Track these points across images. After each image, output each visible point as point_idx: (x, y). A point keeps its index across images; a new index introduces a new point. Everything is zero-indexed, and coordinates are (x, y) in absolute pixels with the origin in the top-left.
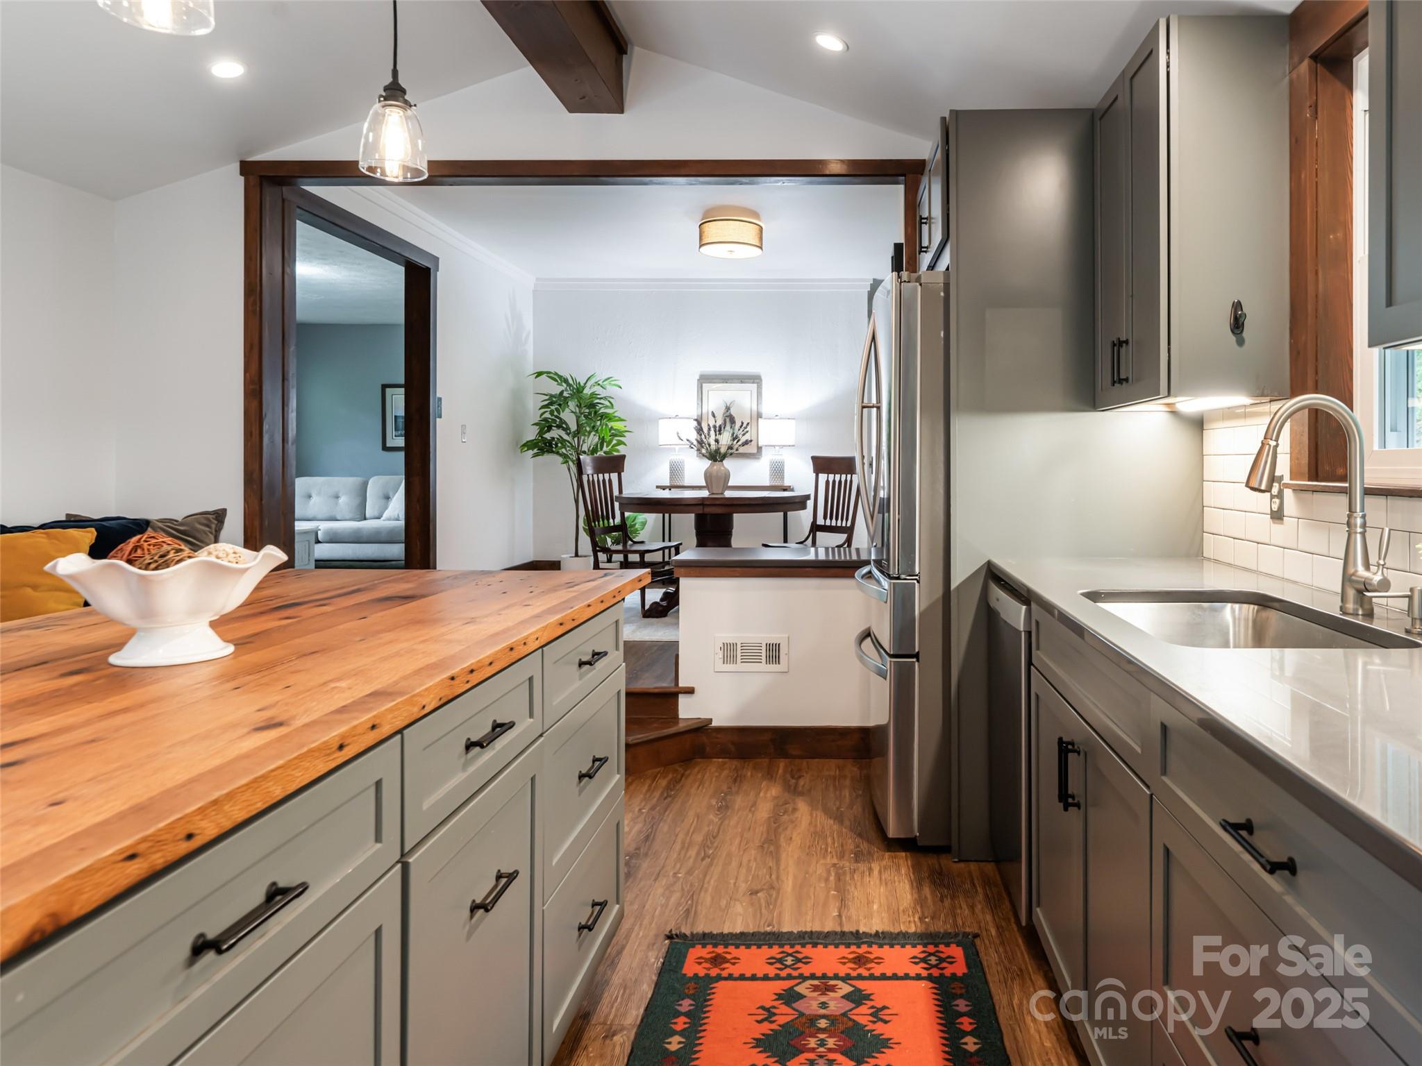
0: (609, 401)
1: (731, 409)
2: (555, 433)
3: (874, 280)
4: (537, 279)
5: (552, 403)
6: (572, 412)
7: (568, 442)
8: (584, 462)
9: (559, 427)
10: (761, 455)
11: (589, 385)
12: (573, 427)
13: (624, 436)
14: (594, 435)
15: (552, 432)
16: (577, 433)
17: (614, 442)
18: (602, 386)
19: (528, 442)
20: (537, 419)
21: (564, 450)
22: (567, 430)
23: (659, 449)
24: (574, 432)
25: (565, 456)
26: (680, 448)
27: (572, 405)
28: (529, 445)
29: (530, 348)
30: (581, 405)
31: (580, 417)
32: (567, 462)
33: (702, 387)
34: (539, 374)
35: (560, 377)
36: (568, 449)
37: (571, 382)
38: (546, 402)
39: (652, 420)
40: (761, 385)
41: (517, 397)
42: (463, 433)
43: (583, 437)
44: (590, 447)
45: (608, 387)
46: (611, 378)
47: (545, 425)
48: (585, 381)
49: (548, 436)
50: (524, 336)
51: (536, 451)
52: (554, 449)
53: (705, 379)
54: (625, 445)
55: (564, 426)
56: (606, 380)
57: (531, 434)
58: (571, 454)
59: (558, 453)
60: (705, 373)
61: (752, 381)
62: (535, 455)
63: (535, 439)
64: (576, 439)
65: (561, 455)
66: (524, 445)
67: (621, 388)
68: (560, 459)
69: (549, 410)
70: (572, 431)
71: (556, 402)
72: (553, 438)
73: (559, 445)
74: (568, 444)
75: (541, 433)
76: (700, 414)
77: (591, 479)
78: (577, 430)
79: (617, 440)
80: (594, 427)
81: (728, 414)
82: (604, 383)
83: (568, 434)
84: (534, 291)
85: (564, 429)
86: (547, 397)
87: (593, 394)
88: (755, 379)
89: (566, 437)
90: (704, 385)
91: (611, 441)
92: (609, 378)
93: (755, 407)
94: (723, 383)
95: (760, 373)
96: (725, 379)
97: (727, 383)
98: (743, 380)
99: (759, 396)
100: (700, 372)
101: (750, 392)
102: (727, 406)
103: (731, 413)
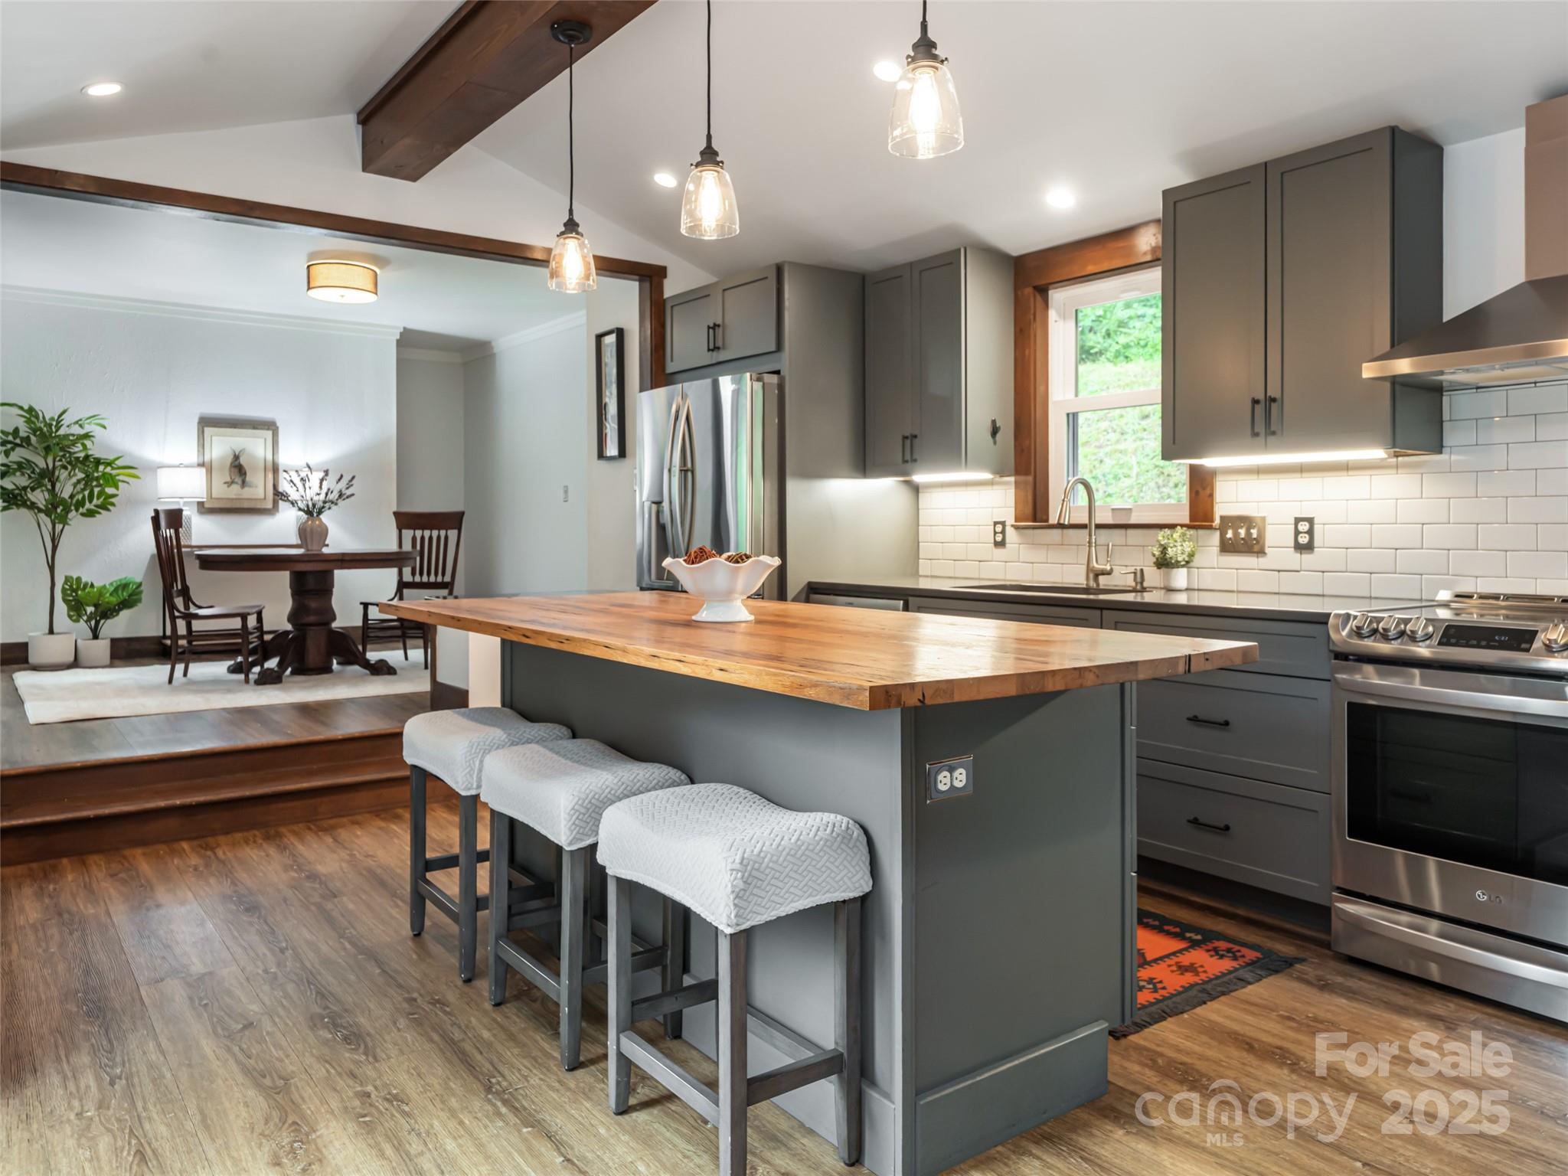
3: (405, 328)
10: (278, 511)
11: (66, 423)
18: (80, 426)
33: (203, 432)
39: (150, 470)
40: (278, 433)
45: (88, 426)
46: (97, 415)
53: (207, 422)
56: (87, 418)
60: (207, 416)
61: (266, 427)
67: (105, 428)
76: (202, 460)
77: (163, 536)
81: (237, 463)
82: (84, 421)
88: (270, 426)
90: (206, 429)
92: (90, 415)
93: (270, 457)
94: (230, 428)
95: (274, 419)
96: (233, 424)
97: (235, 428)
98: (255, 426)
99: (275, 445)
100: (201, 414)
101: (263, 439)
102: (235, 455)
103: (241, 463)
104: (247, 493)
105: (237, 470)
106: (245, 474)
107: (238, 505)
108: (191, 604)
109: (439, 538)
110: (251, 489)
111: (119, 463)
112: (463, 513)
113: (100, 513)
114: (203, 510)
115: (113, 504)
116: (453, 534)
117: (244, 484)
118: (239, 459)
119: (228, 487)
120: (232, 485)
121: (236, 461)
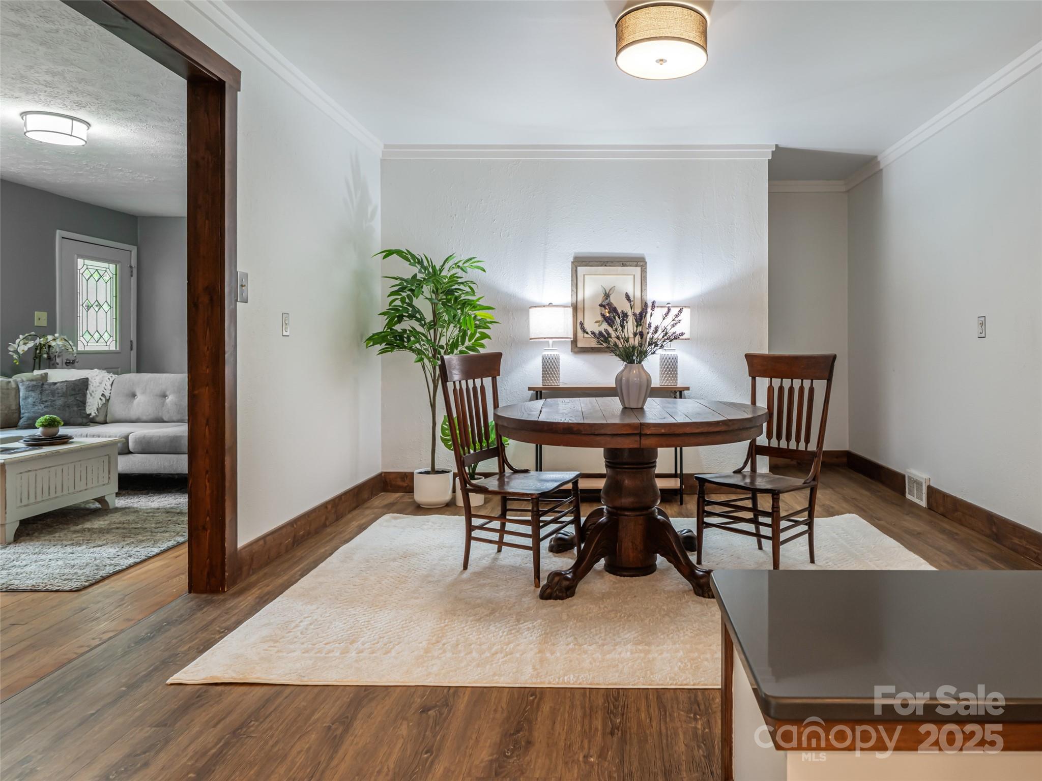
0: (470, 287)
1: (611, 297)
2: (407, 324)
3: (776, 146)
4: (386, 146)
5: (403, 289)
6: (427, 298)
7: (423, 334)
8: (449, 362)
9: (411, 317)
11: (447, 266)
12: (429, 317)
13: (489, 328)
14: (455, 327)
15: (403, 323)
16: (433, 325)
17: (478, 335)
18: (462, 269)
19: (374, 335)
20: (386, 307)
21: (418, 345)
22: (421, 320)
23: (529, 343)
24: (429, 323)
25: (419, 352)
26: (553, 341)
27: (427, 289)
28: (375, 339)
29: (377, 225)
30: (437, 290)
31: (437, 304)
32: (421, 360)
33: (576, 271)
34: (388, 253)
35: (413, 256)
36: (422, 343)
37: (425, 263)
38: (396, 288)
39: (521, 309)
41: (361, 280)
42: (285, 324)
43: (440, 329)
44: (449, 341)
45: (469, 270)
46: (474, 258)
47: (395, 315)
48: (442, 264)
49: (398, 328)
50: (370, 209)
51: (383, 346)
52: (406, 344)
53: (580, 261)
54: (490, 339)
55: (418, 315)
56: (468, 261)
57: (379, 325)
58: (427, 350)
59: (411, 349)
60: (580, 255)
61: (635, 263)
62: (383, 351)
63: (383, 332)
64: (432, 331)
65: (413, 351)
66: (370, 339)
67: (484, 271)
68: (414, 356)
69: (400, 297)
70: (428, 321)
71: (409, 287)
72: (405, 331)
73: (412, 339)
74: (424, 338)
75: (390, 324)
76: (575, 302)
77: (458, 387)
78: (434, 321)
79: (480, 333)
80: (454, 317)
82: (465, 265)
83: (423, 326)
84: (383, 161)
85: (417, 320)
86: (398, 282)
87: (452, 276)
88: (639, 262)
89: (419, 329)
90: (579, 268)
91: (473, 335)
92: (471, 259)
93: (638, 293)
94: (601, 266)
95: (643, 254)
96: (604, 262)
97: (606, 266)
98: (624, 263)
99: (643, 281)
100: (575, 253)
101: (633, 276)
102: (606, 293)
103: (611, 301)
108: (506, 466)
109: (802, 389)
112: (835, 357)
114: (576, 350)
116: (820, 385)
118: (610, 297)
119: (599, 326)
120: (601, 324)
121: (607, 299)
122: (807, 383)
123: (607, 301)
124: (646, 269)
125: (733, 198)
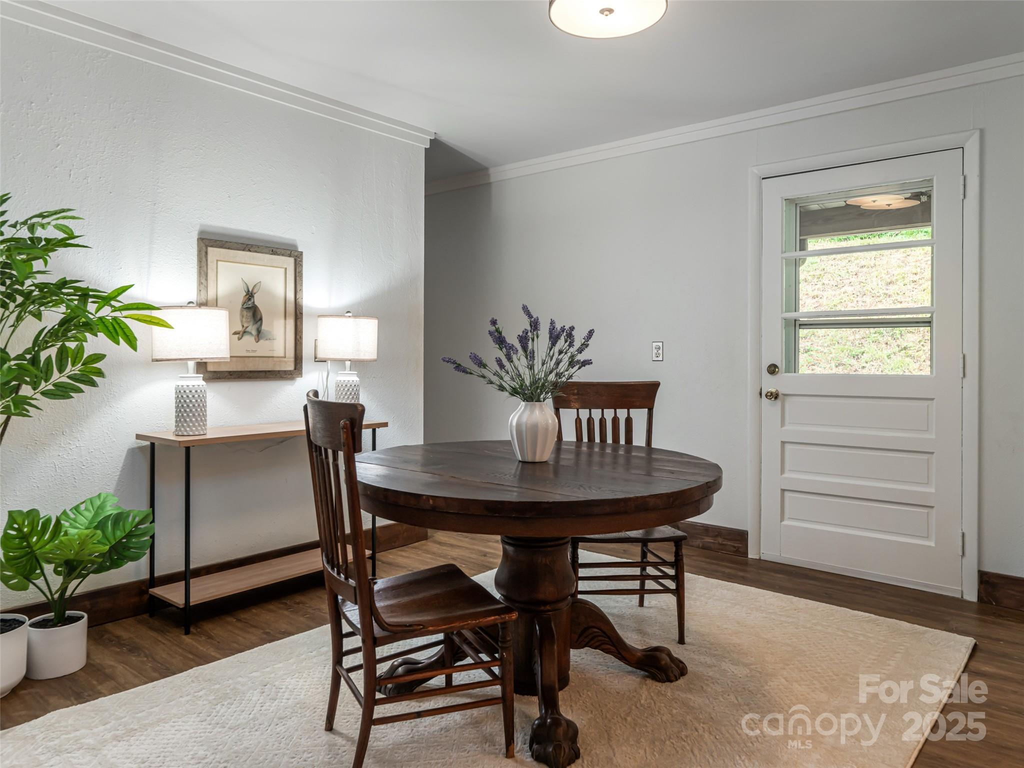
10: (300, 373)
33: (205, 253)
53: (211, 239)
60: (209, 230)
61: (287, 252)
88: (292, 251)
90: (209, 250)
93: (291, 296)
94: (243, 250)
95: (295, 240)
96: (247, 245)
97: (249, 251)
98: (274, 250)
99: (298, 278)
100: (201, 225)
101: (283, 270)
102: (249, 291)
103: (256, 303)
104: (261, 348)
105: (250, 314)
106: (261, 319)
107: (251, 366)
109: (616, 420)
110: (267, 342)
111: (125, 299)
113: (80, 391)
115: (100, 373)
117: (259, 335)
118: (253, 297)
119: (239, 339)
120: (242, 336)
121: (250, 300)
122: (622, 414)
123: (250, 303)
124: (301, 261)
125: (392, 186)
